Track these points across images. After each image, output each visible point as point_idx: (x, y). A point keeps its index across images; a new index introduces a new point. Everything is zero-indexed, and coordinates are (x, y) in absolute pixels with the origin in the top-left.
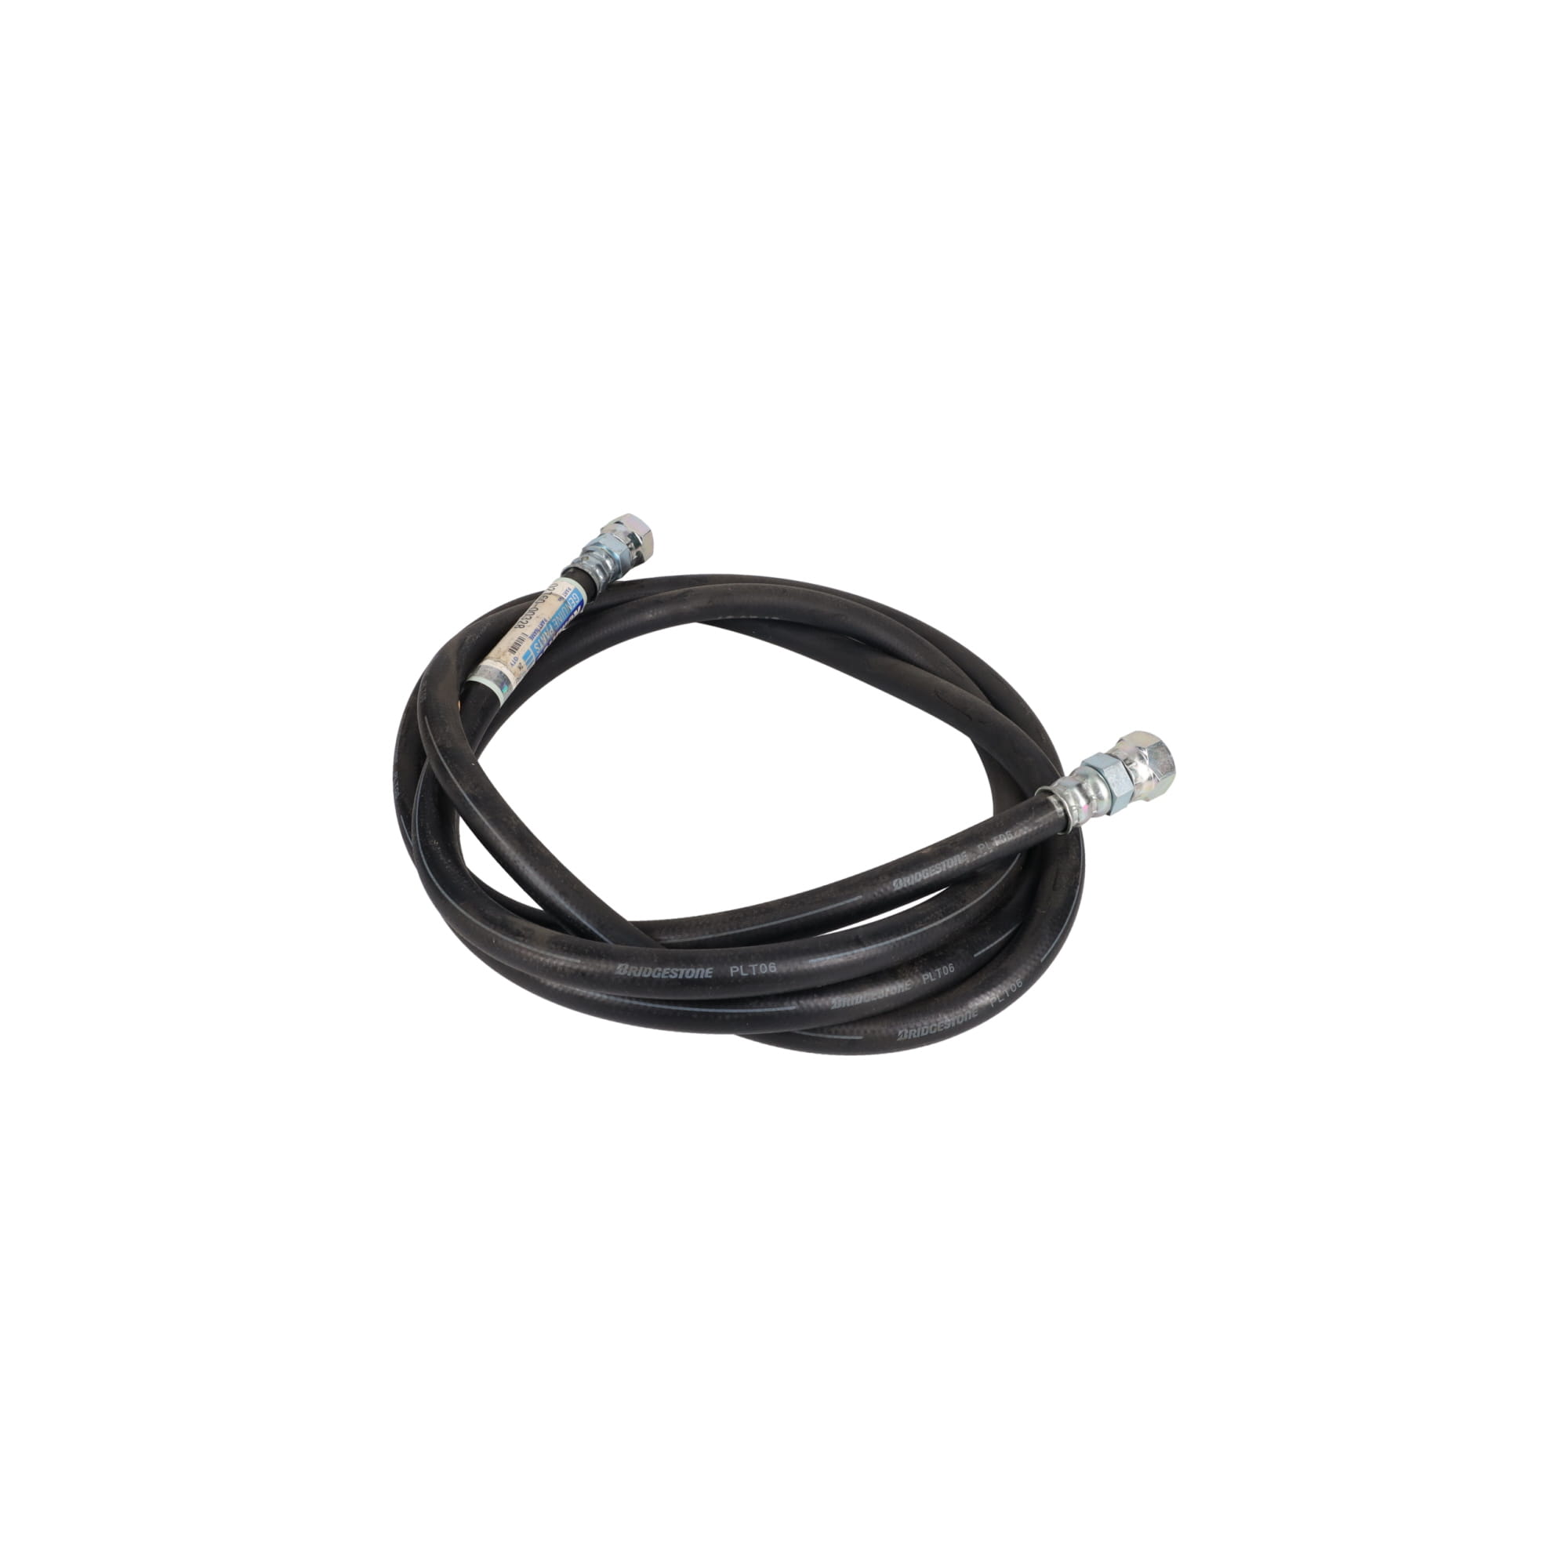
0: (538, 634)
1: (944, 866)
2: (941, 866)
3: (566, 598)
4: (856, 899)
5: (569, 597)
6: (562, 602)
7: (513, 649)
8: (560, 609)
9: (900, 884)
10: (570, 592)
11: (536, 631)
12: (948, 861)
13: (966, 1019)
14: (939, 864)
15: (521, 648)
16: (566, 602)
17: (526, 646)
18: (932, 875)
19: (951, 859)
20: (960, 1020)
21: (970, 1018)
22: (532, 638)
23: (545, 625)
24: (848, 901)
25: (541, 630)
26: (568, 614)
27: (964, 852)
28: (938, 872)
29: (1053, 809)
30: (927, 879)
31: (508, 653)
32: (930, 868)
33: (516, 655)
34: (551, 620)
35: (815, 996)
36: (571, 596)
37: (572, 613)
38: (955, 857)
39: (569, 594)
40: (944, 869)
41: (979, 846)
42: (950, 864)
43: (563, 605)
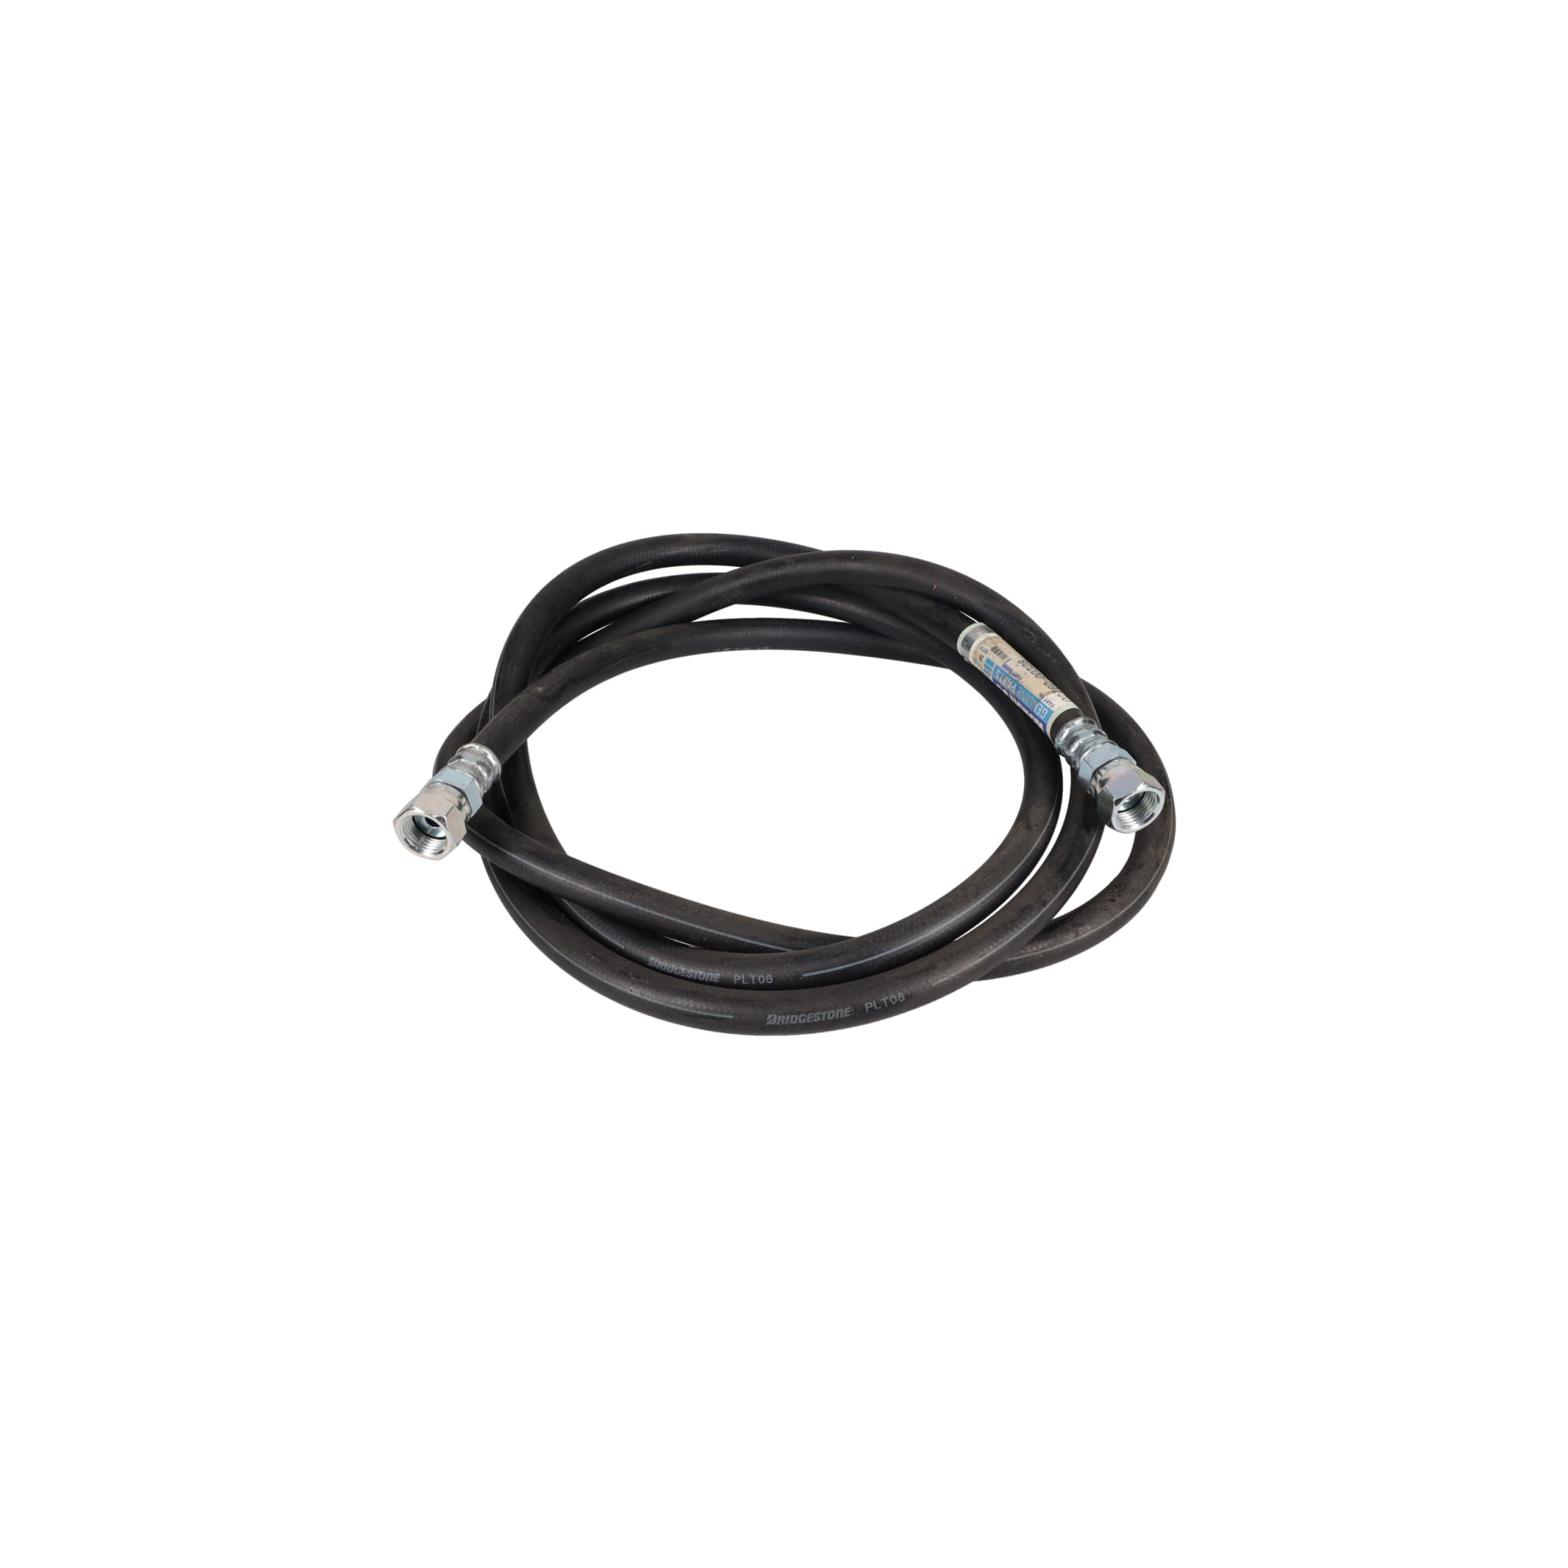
0: (1007, 672)
3: (1042, 700)
5: (1043, 705)
6: (1038, 696)
7: (995, 650)
8: (1031, 695)
10: (1049, 706)
11: (1010, 670)
15: (996, 655)
16: (1038, 701)
17: (998, 661)
22: (1005, 666)
23: (1015, 678)
25: (1011, 675)
26: (1030, 707)
31: (993, 646)
33: (990, 652)
34: (1022, 686)
36: (1045, 706)
37: (1031, 712)
39: (1047, 705)
43: (1035, 698)
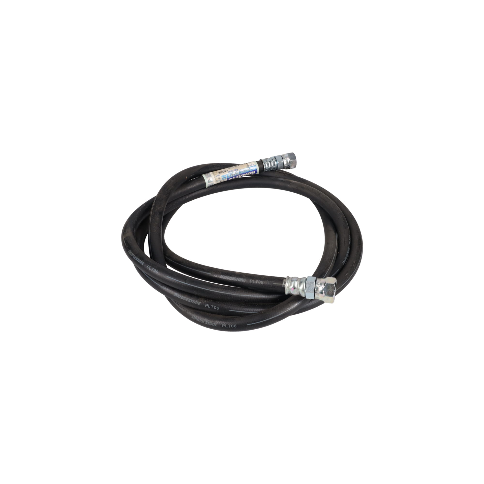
1: (237, 279)
2: (236, 279)
4: (209, 274)
9: (222, 277)
12: (239, 278)
13: (212, 325)
14: (236, 278)
18: (232, 280)
19: (240, 279)
20: (211, 324)
21: (214, 325)
24: (207, 273)
27: (245, 279)
28: (234, 280)
29: (282, 283)
30: (230, 280)
32: (233, 277)
35: (172, 289)
38: (242, 279)
40: (237, 280)
41: (251, 280)
42: (239, 280)
